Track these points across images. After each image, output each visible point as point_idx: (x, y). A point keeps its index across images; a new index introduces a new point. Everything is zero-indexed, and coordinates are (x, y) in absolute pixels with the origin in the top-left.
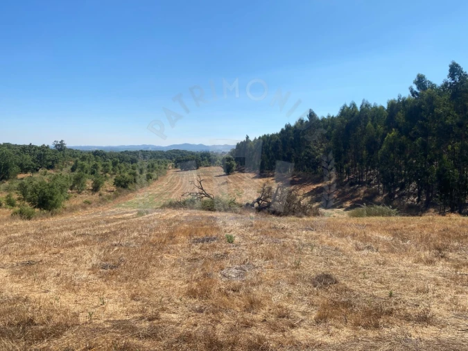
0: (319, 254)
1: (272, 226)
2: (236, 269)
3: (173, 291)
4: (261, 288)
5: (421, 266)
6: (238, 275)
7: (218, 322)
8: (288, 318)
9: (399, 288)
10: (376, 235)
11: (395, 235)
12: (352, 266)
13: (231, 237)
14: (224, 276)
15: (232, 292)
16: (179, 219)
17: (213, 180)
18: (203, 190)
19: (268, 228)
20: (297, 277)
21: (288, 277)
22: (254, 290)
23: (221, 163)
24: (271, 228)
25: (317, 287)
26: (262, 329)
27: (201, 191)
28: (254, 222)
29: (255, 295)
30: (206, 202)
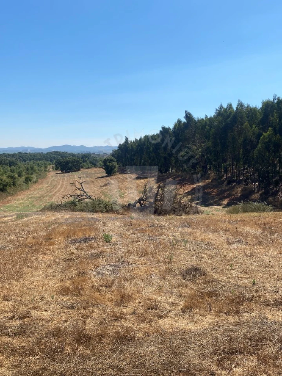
0: (191, 249)
1: (150, 224)
2: (111, 266)
3: (46, 290)
4: (133, 283)
6: (113, 272)
7: (88, 317)
8: (156, 309)
9: (262, 277)
10: (247, 229)
11: (264, 229)
12: (221, 259)
13: (108, 236)
14: (99, 273)
15: (104, 288)
16: (59, 221)
17: (95, 182)
18: (84, 191)
19: (146, 226)
20: (168, 271)
21: (159, 272)
22: (126, 285)
23: (103, 165)
24: (149, 226)
25: (186, 279)
26: (130, 321)
27: (82, 193)
28: (134, 221)
29: (126, 290)
30: (87, 204)
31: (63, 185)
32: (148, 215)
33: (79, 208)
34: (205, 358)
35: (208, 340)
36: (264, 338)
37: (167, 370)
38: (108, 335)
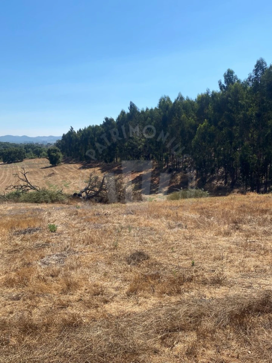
0: (136, 235)
1: (96, 213)
2: (57, 255)
4: (79, 270)
5: (220, 238)
6: (59, 261)
7: (34, 307)
8: (102, 295)
9: (200, 258)
10: (186, 214)
11: (202, 213)
12: (163, 242)
13: (53, 226)
14: (44, 263)
15: (50, 278)
17: (39, 172)
18: (28, 182)
19: (92, 215)
20: (114, 257)
21: (105, 258)
22: (72, 273)
23: (47, 155)
24: (94, 215)
25: (131, 264)
26: (77, 307)
27: (26, 183)
28: (79, 211)
29: (73, 278)
30: (31, 194)
31: (5, 176)
32: (94, 204)
33: (23, 199)
34: (149, 337)
35: (152, 320)
36: (203, 314)
37: (113, 352)
38: (55, 323)
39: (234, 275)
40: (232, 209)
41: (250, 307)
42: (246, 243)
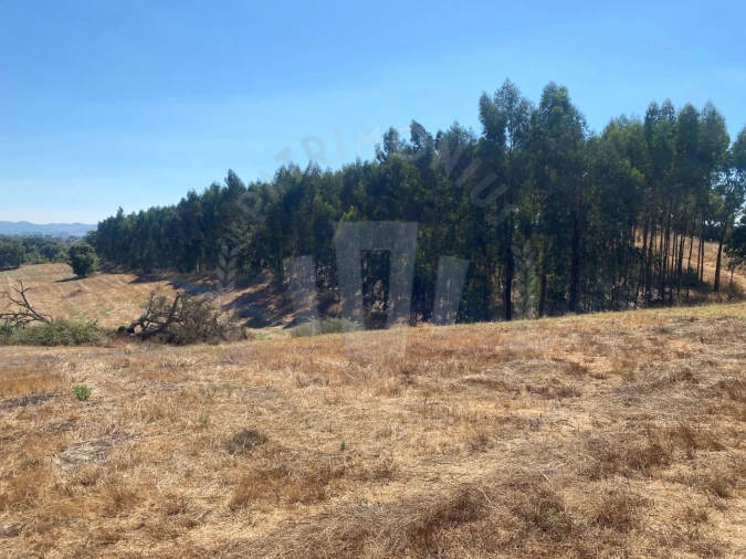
0: (240, 400)
1: (164, 363)
2: (92, 444)
4: (137, 470)
5: (383, 399)
6: (97, 454)
7: (49, 546)
8: (184, 512)
9: (354, 435)
10: (326, 361)
11: (351, 360)
12: (289, 412)
14: (67, 461)
17: (51, 289)
18: (28, 307)
19: (157, 367)
20: (203, 443)
21: (187, 445)
22: (124, 476)
23: (68, 257)
24: (161, 367)
25: (234, 454)
26: (136, 541)
27: (24, 309)
28: (132, 359)
29: (126, 485)
30: (35, 330)
33: (18, 339)
36: (365, 533)
39: (410, 461)
40: (399, 350)
41: (440, 515)
42: (426, 406)
